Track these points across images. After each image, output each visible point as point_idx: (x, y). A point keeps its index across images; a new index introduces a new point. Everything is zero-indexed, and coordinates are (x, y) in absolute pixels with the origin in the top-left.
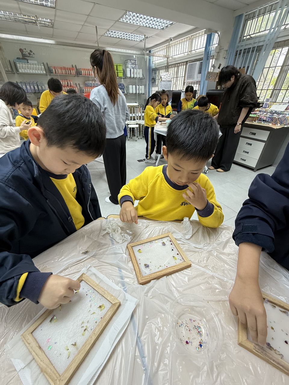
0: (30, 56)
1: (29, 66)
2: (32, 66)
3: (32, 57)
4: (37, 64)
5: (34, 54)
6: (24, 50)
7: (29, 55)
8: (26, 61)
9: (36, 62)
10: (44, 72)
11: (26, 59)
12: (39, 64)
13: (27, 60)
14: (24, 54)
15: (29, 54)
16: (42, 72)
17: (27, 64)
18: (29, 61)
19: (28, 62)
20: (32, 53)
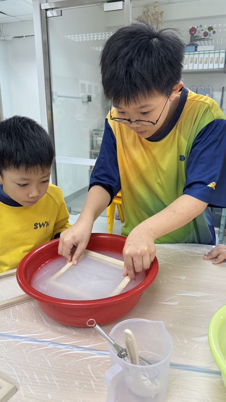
0: (206, 38)
1: (196, 56)
2: (201, 56)
3: (208, 40)
4: (213, 52)
5: (214, 32)
6: (199, 29)
7: (203, 37)
8: (194, 47)
9: (212, 48)
10: (222, 66)
11: (193, 45)
12: (216, 51)
13: (196, 47)
14: (196, 36)
15: (206, 34)
16: (216, 66)
17: (193, 53)
18: (198, 47)
19: (196, 50)
20: (212, 32)
